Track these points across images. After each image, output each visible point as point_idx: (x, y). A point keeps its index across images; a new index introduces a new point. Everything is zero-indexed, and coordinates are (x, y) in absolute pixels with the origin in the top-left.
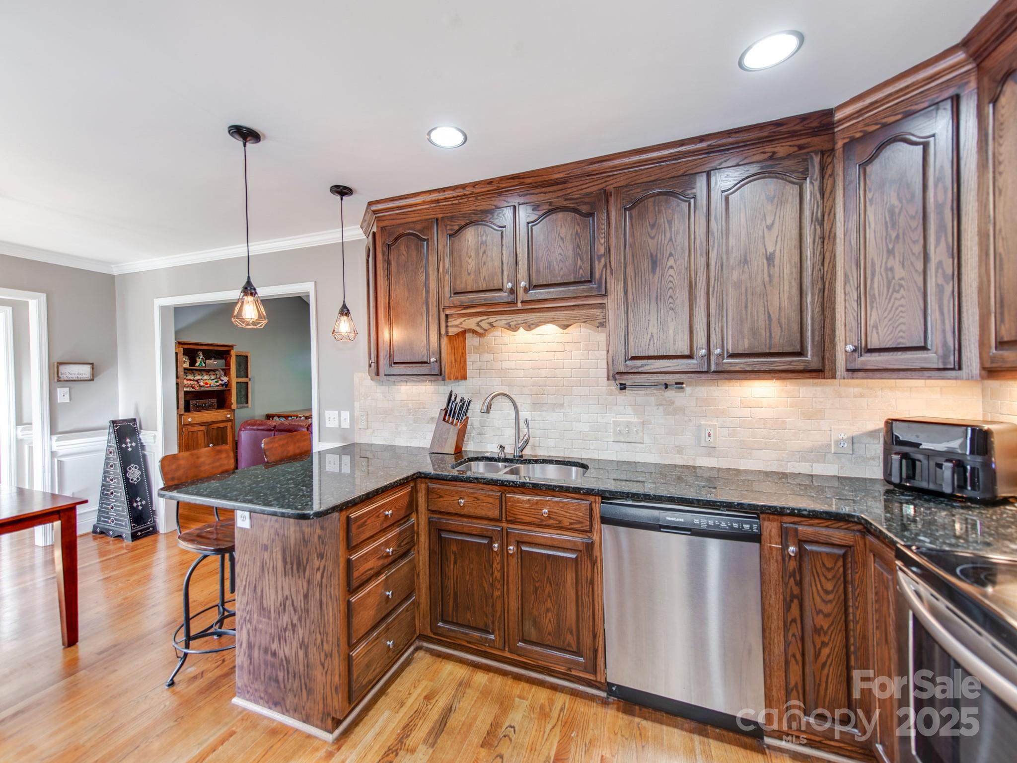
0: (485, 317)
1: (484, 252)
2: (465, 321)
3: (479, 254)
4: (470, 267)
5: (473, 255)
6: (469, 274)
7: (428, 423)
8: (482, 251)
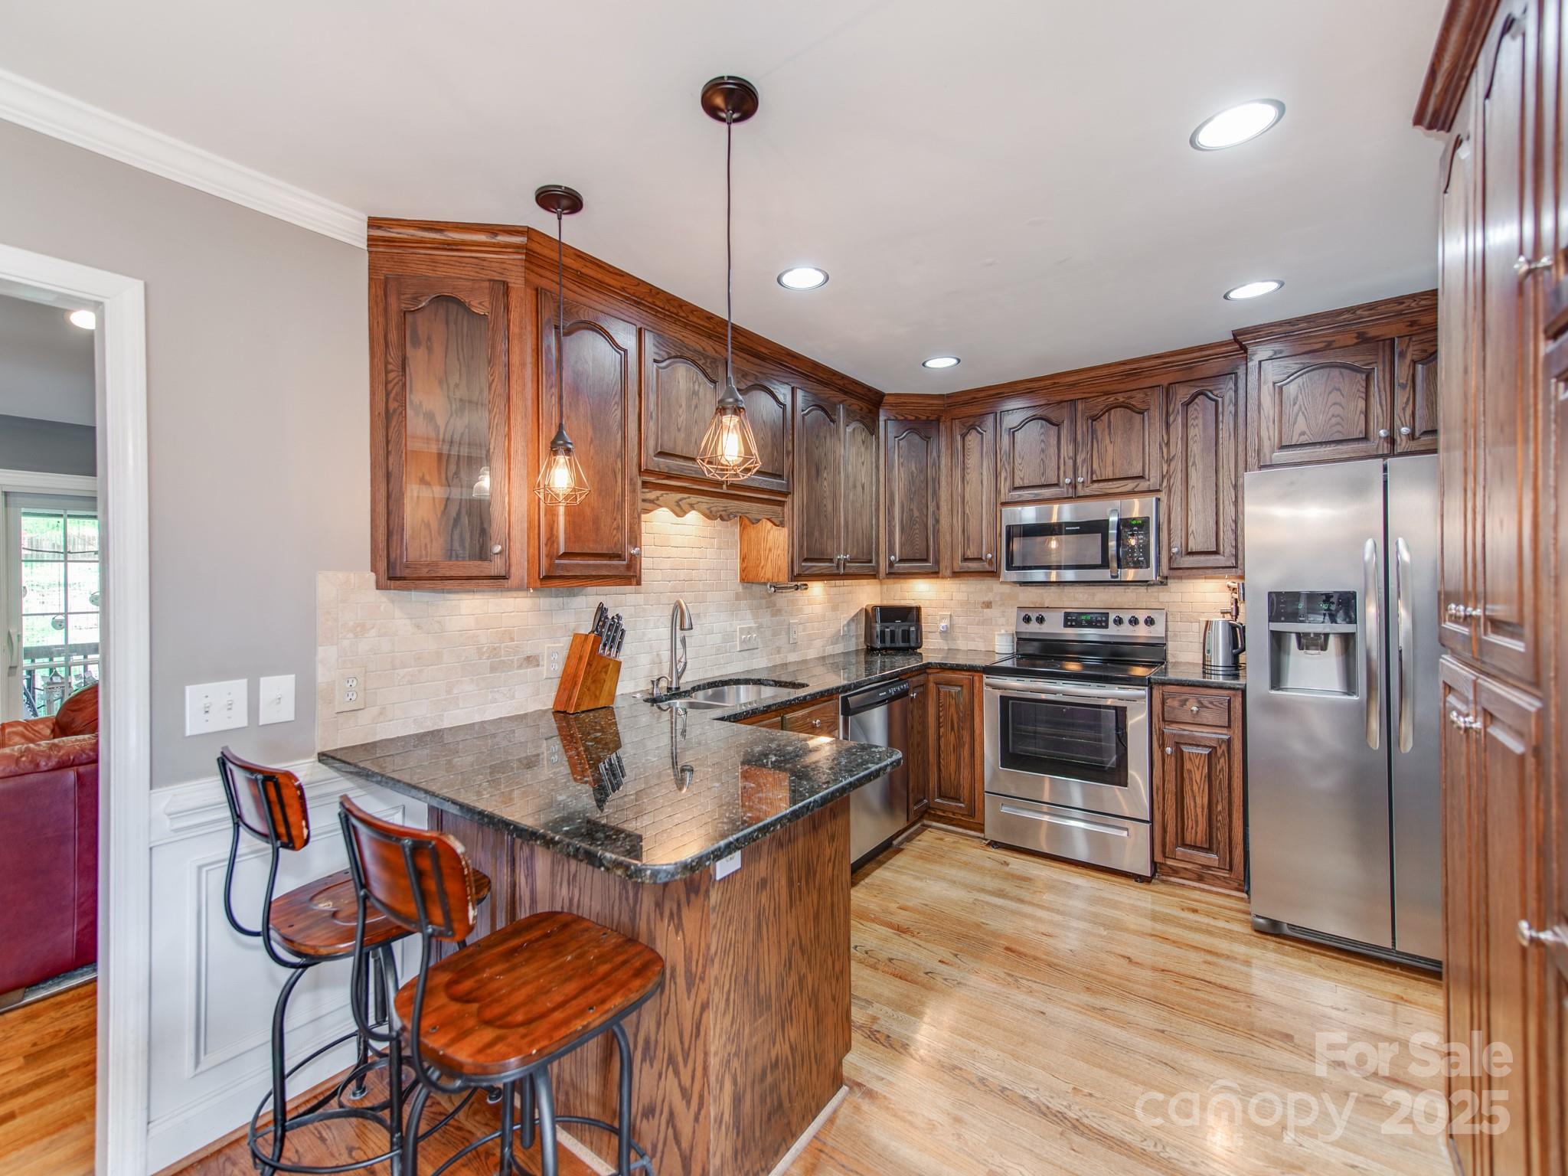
0: (686, 496)
1: (696, 407)
2: (662, 495)
3: (690, 406)
4: (680, 420)
5: (684, 404)
6: (679, 430)
7: (520, 667)
8: (694, 404)
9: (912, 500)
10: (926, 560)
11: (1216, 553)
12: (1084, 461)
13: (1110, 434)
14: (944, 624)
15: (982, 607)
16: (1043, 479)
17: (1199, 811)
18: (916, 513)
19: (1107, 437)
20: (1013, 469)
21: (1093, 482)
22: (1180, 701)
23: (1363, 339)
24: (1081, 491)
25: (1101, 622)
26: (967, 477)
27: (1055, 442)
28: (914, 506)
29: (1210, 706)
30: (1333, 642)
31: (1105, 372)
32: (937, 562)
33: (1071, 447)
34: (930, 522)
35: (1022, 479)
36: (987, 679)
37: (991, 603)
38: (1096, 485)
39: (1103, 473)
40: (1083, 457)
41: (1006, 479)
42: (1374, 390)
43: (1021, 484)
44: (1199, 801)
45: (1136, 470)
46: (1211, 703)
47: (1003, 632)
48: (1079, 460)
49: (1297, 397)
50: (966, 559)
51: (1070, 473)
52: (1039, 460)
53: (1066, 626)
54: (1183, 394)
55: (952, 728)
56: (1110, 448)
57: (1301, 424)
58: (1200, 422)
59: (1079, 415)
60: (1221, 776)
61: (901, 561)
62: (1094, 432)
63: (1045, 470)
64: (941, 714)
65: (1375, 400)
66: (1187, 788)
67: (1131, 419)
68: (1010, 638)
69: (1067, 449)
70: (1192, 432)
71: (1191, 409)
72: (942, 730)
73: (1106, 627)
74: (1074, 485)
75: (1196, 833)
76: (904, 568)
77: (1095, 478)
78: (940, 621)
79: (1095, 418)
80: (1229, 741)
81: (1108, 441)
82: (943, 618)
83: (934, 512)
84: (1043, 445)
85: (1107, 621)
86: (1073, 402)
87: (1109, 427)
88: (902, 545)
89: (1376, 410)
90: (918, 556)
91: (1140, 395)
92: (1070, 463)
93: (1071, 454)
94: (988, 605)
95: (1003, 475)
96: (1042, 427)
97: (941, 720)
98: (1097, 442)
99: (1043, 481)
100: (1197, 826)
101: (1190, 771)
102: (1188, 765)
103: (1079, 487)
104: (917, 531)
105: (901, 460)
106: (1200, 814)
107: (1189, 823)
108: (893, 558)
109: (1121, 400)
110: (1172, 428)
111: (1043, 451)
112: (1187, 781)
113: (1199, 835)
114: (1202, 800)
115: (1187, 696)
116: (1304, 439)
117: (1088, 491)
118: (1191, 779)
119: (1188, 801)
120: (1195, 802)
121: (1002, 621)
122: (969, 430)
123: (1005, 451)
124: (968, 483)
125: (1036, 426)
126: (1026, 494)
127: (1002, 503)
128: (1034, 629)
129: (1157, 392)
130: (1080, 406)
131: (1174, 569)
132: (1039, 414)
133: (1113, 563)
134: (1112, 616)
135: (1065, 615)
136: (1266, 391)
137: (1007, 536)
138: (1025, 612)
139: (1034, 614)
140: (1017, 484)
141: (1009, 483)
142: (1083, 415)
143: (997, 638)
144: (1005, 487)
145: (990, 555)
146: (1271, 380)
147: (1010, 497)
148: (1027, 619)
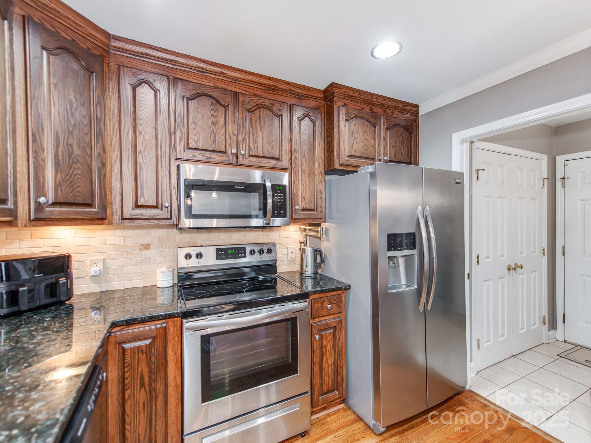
9: (70, 133)
10: (90, 205)
12: (243, 139)
13: (260, 125)
14: (95, 269)
15: (140, 249)
16: (214, 146)
17: (330, 368)
18: (77, 151)
19: (258, 126)
20: (188, 131)
21: (250, 156)
22: (321, 303)
24: (241, 161)
25: (241, 253)
26: (139, 128)
27: (223, 119)
28: (74, 142)
29: (334, 302)
32: (104, 207)
33: (235, 126)
34: (95, 165)
35: (196, 142)
36: (188, 324)
37: (149, 245)
38: (251, 159)
39: (256, 151)
40: (243, 136)
41: (181, 139)
42: (377, 137)
43: (195, 145)
44: (330, 363)
45: (276, 155)
46: (335, 300)
47: (164, 268)
48: (240, 138)
49: (354, 130)
50: (137, 206)
51: (234, 145)
52: (210, 130)
53: (218, 259)
54: (298, 112)
55: (142, 385)
56: (260, 134)
57: (355, 147)
58: (307, 132)
59: (240, 104)
60: (339, 342)
61: (55, 204)
62: (250, 120)
63: (215, 138)
64: (127, 375)
65: (377, 141)
66: (324, 357)
67: (272, 119)
68: (170, 274)
69: (232, 128)
72: (127, 393)
73: (245, 257)
74: (237, 156)
75: (329, 383)
76: (61, 213)
77: (251, 154)
78: (91, 266)
79: (250, 111)
81: (259, 129)
82: (94, 263)
83: (99, 154)
84: (213, 119)
85: (245, 254)
86: (236, 94)
87: (260, 119)
88: (57, 186)
89: (377, 146)
90: (80, 200)
91: (277, 105)
92: (234, 138)
93: (235, 132)
94: (147, 247)
95: (178, 135)
96: (212, 104)
97: (127, 382)
98: (253, 128)
99: (213, 148)
100: (329, 379)
101: (326, 346)
102: (325, 342)
103: (241, 158)
104: (79, 171)
105: (53, 80)
106: (330, 370)
107: (325, 378)
108: (42, 200)
109: (267, 104)
111: (213, 123)
112: (324, 353)
113: (330, 383)
114: (331, 361)
115: (324, 299)
116: (357, 153)
117: (246, 162)
118: (326, 350)
119: (325, 365)
120: (328, 364)
121: (160, 259)
122: (141, 83)
123: (180, 114)
124: (140, 133)
125: (205, 102)
126: (200, 156)
127: (177, 159)
128: (193, 263)
129: (286, 105)
130: (241, 99)
131: (294, 220)
132: (210, 92)
133: (269, 214)
134: (248, 249)
135: (218, 250)
136: (342, 122)
137: (186, 186)
138: (186, 251)
139: (193, 252)
140: (191, 145)
141: (183, 143)
142: (243, 105)
143: (158, 275)
144: (180, 146)
145: (167, 204)
146: (345, 118)
147: (184, 156)
148: (188, 256)
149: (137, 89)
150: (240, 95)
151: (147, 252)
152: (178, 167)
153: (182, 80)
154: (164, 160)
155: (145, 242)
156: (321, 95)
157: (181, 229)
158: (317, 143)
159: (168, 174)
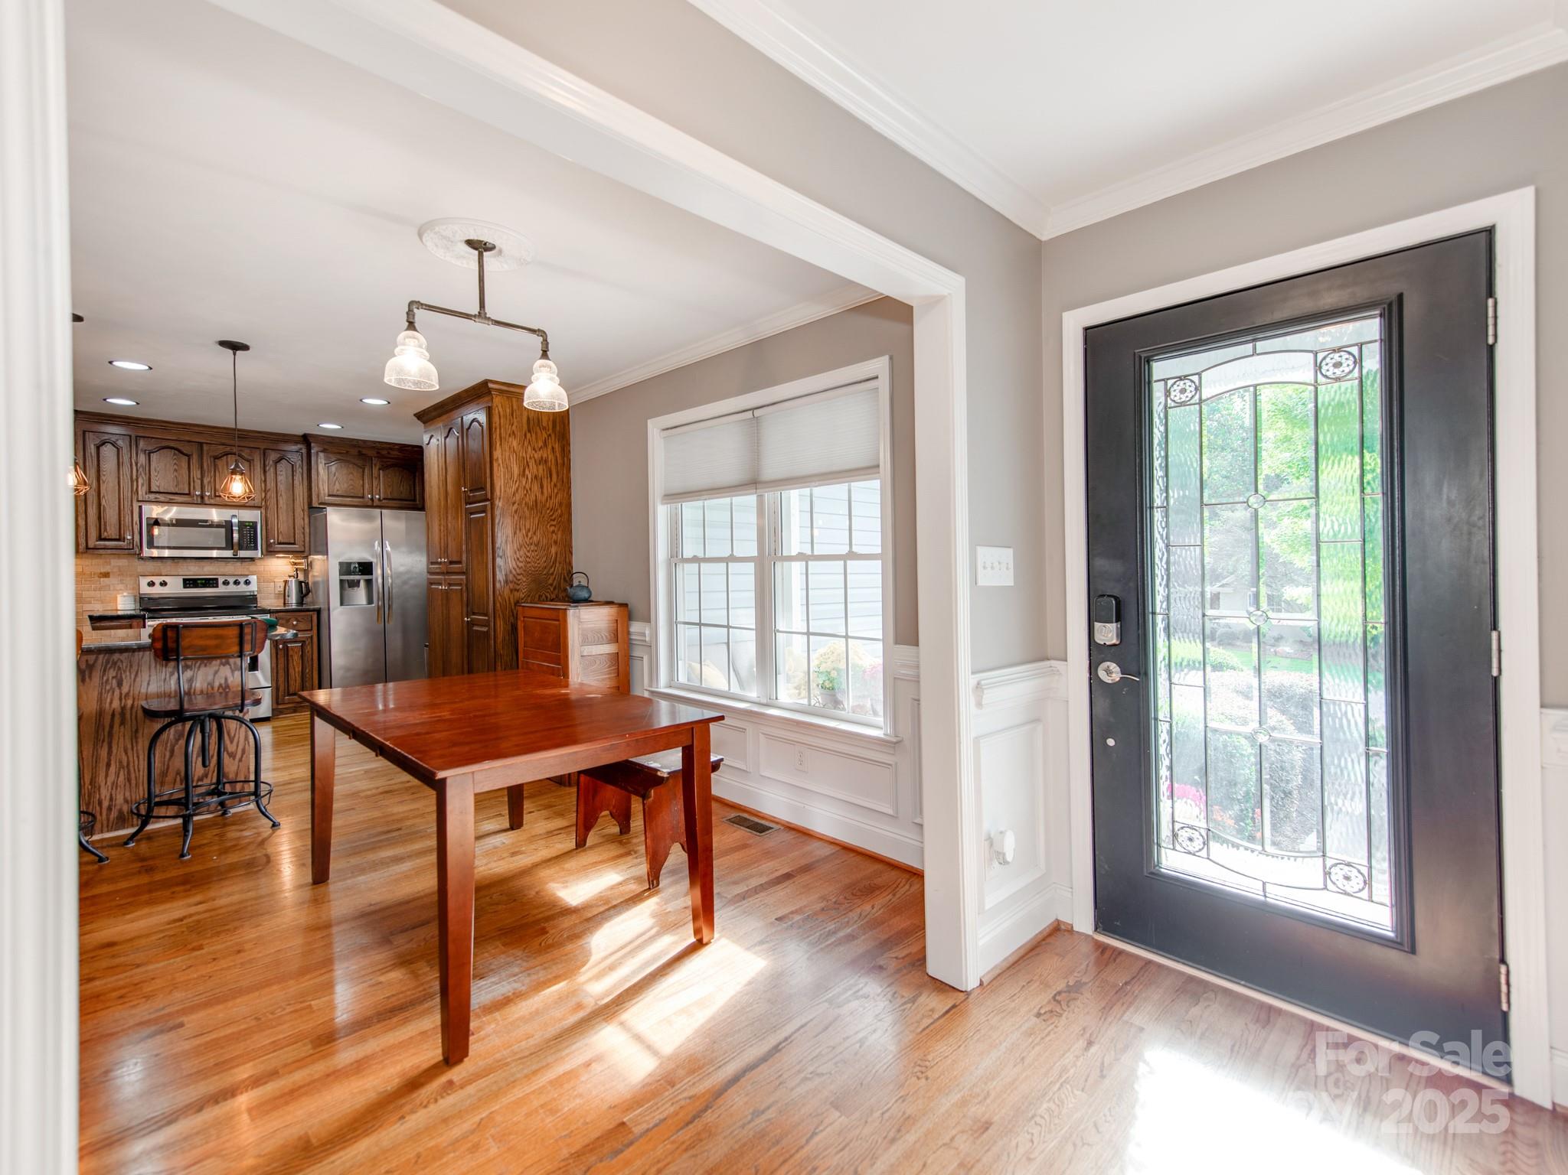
11: (294, 544)
12: (210, 482)
13: (228, 470)
16: (177, 489)
17: (297, 673)
19: (225, 470)
20: (150, 478)
21: (217, 496)
22: (286, 620)
23: (360, 454)
24: (208, 501)
25: (212, 584)
26: (103, 478)
27: (187, 467)
29: (302, 621)
30: (362, 583)
31: (225, 431)
33: (199, 472)
35: (159, 487)
37: (108, 573)
38: (218, 499)
40: (209, 479)
41: (143, 485)
42: (366, 477)
43: (157, 490)
44: (297, 670)
46: (303, 619)
47: (125, 594)
48: (206, 481)
49: (334, 472)
50: (100, 539)
51: (199, 488)
52: (173, 476)
53: (185, 587)
54: (273, 456)
57: (337, 486)
58: (284, 473)
59: (205, 452)
62: (215, 466)
63: (178, 483)
65: (366, 481)
66: (291, 665)
67: (241, 463)
68: (132, 599)
69: (196, 473)
70: (279, 478)
71: (278, 465)
73: (217, 587)
74: (202, 497)
77: (217, 494)
79: (216, 458)
80: (312, 637)
84: (176, 467)
85: (216, 583)
86: (201, 444)
87: (227, 465)
89: (367, 486)
91: (247, 451)
92: (198, 482)
93: (200, 477)
94: (106, 575)
95: (140, 481)
96: (175, 454)
98: (219, 473)
99: (177, 491)
100: (295, 683)
101: (291, 656)
102: (291, 653)
103: (206, 498)
106: (298, 676)
107: (292, 682)
109: (235, 451)
110: (268, 474)
111: (176, 470)
112: (291, 661)
114: (298, 669)
115: (289, 617)
116: (339, 493)
117: (212, 501)
118: (293, 659)
119: (291, 671)
120: (295, 671)
121: (121, 586)
122: (104, 443)
123: (142, 465)
124: (104, 482)
125: (169, 453)
126: (161, 498)
127: (139, 501)
128: (157, 591)
129: (258, 451)
130: (205, 447)
131: (270, 551)
132: (172, 444)
133: (236, 547)
134: (221, 580)
135: (185, 580)
136: (321, 467)
137: (148, 525)
138: (149, 579)
139: (157, 580)
140: (153, 489)
141: (145, 488)
142: (208, 454)
143: (120, 599)
144: (142, 491)
145: (129, 537)
146: (323, 462)
147: (146, 497)
148: (151, 584)
149: (101, 448)
150: (205, 445)
151: (106, 579)
152: (140, 507)
153: (144, 437)
154: (126, 503)
155: (103, 570)
156: (302, 439)
157: (142, 558)
158: (296, 482)
159: (129, 513)
